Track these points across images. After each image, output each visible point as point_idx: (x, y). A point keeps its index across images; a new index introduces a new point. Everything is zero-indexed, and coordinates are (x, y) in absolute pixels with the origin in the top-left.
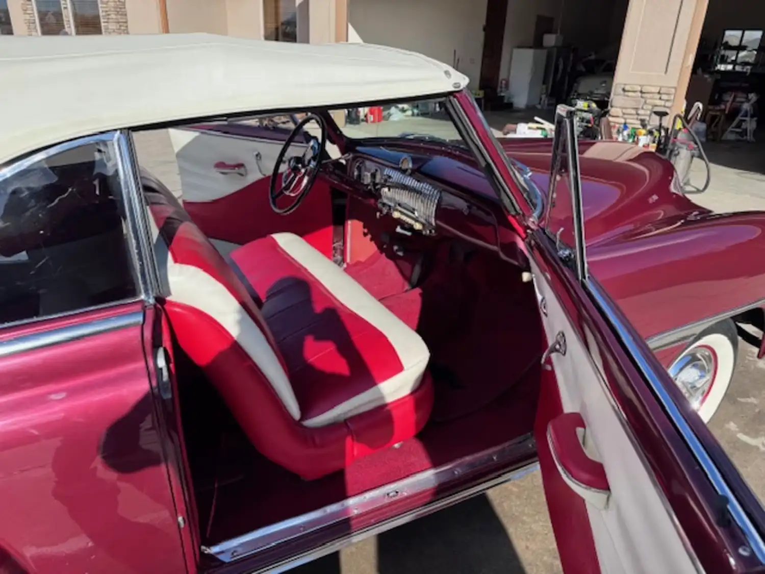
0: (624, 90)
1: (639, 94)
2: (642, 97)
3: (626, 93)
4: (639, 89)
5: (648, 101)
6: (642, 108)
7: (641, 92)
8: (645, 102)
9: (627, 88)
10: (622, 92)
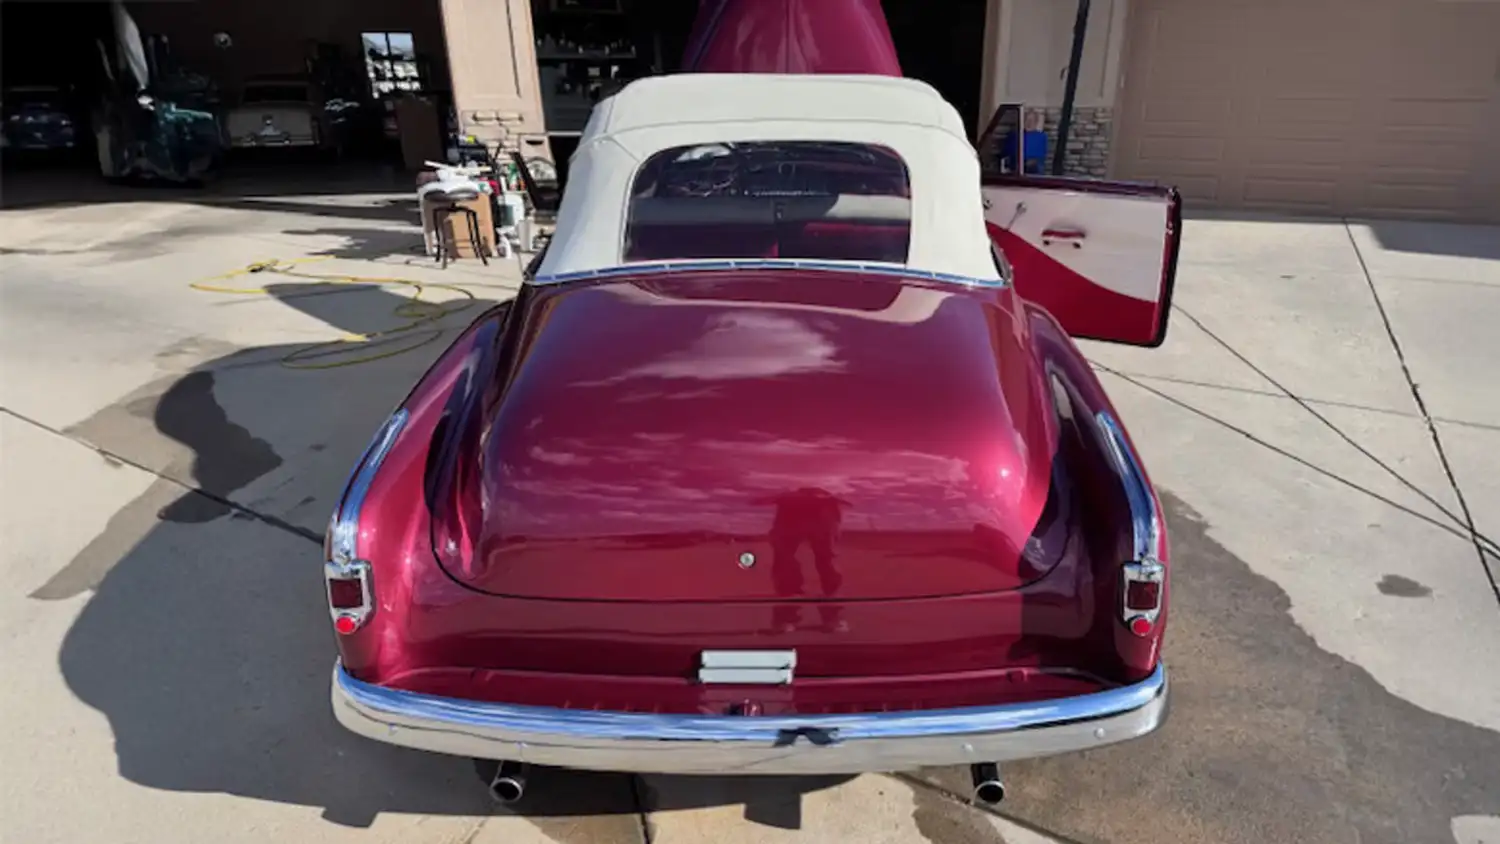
0: (475, 118)
1: (496, 122)
2: (501, 125)
3: (480, 122)
4: (494, 115)
5: (512, 130)
6: (507, 139)
7: (498, 119)
8: (508, 132)
9: (479, 115)
10: (473, 122)
